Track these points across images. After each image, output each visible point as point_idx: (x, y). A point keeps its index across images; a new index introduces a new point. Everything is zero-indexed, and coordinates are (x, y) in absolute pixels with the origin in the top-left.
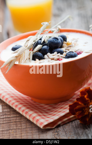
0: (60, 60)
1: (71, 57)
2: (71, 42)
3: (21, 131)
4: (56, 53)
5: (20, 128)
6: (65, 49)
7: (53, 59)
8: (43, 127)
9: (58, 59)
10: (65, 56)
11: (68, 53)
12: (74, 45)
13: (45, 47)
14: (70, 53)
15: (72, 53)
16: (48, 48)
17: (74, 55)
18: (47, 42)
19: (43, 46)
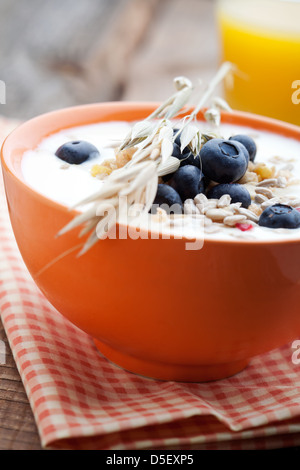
0: (243, 230)
1: (285, 227)
2: (273, 169)
3: (13, 441)
4: (226, 199)
5: (16, 427)
6: (257, 192)
7: (218, 220)
8: (49, 445)
9: (237, 225)
10: (258, 218)
11: (273, 209)
12: (283, 180)
13: (190, 169)
14: (279, 210)
15: (286, 210)
16: (201, 177)
17: (293, 221)
18: (198, 153)
19: (182, 164)
